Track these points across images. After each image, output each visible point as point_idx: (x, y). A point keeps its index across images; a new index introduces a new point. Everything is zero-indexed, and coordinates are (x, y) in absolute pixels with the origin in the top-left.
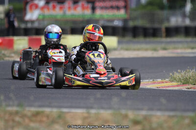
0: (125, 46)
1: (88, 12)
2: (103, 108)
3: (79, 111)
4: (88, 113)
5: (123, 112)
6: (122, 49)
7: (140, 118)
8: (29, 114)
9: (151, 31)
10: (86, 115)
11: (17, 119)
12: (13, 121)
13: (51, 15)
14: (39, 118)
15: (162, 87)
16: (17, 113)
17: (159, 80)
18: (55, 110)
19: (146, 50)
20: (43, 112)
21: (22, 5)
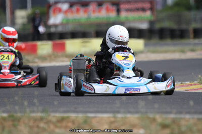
0: (152, 48)
1: (113, 15)
2: (129, 112)
3: (105, 115)
4: (115, 117)
5: (151, 116)
6: (148, 51)
7: (168, 122)
8: (54, 120)
9: (178, 33)
10: (113, 119)
11: (42, 125)
12: (38, 127)
13: (75, 19)
14: (64, 124)
15: (191, 90)
16: (41, 119)
17: (188, 83)
18: (80, 115)
19: (174, 52)
20: (68, 117)
21: (45, 9)
